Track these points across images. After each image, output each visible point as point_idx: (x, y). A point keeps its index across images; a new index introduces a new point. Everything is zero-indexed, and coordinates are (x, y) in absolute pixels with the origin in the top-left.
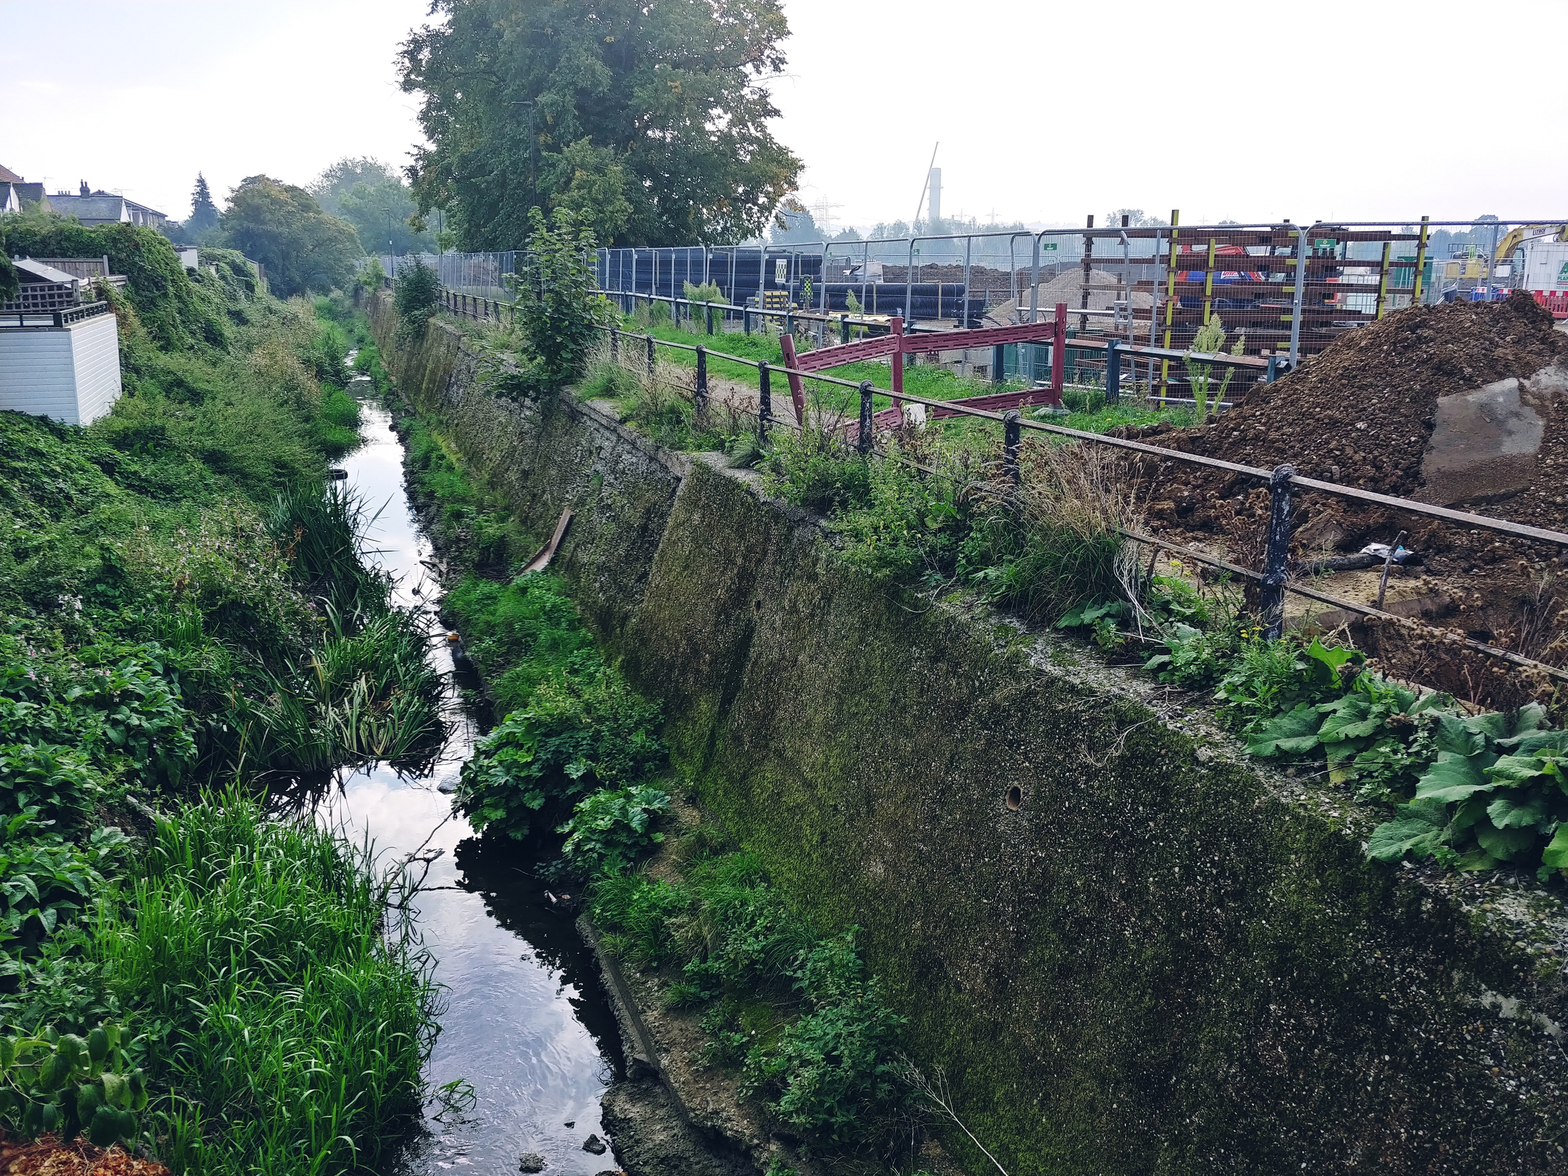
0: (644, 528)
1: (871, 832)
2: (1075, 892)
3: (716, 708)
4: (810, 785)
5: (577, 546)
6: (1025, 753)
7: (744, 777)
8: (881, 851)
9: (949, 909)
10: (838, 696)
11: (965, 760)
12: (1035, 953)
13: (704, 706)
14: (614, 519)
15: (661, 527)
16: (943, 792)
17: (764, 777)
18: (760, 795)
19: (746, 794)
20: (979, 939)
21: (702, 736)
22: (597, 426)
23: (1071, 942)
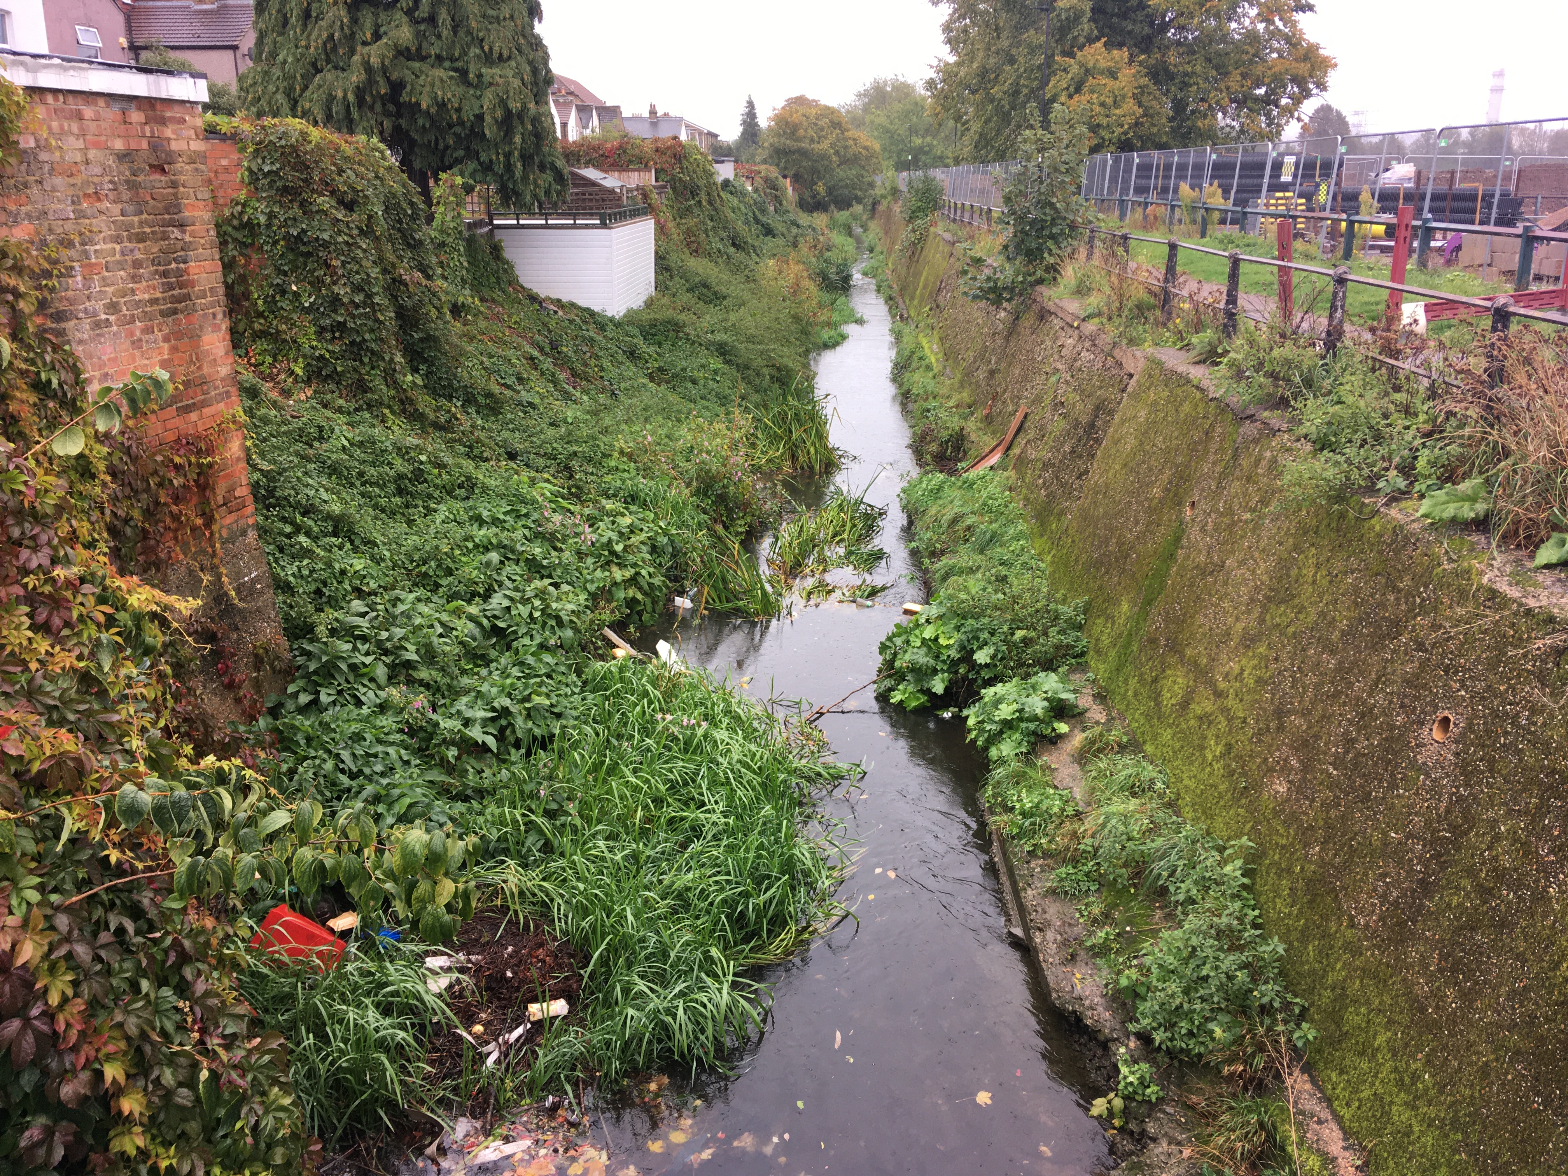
0: (1092, 425)
1: (1278, 749)
2: (1497, 838)
3: (1136, 609)
4: (1219, 694)
5: (1028, 442)
6: (1462, 682)
7: (1155, 680)
8: (1286, 769)
9: (1352, 839)
10: (1263, 606)
11: (1394, 682)
12: (1441, 898)
13: (1125, 607)
14: (1065, 416)
15: (1107, 423)
16: (1363, 716)
17: (1175, 682)
18: (1169, 700)
19: (1157, 697)
20: (1381, 875)
21: (1120, 635)
22: (1062, 324)
23: (1484, 892)
